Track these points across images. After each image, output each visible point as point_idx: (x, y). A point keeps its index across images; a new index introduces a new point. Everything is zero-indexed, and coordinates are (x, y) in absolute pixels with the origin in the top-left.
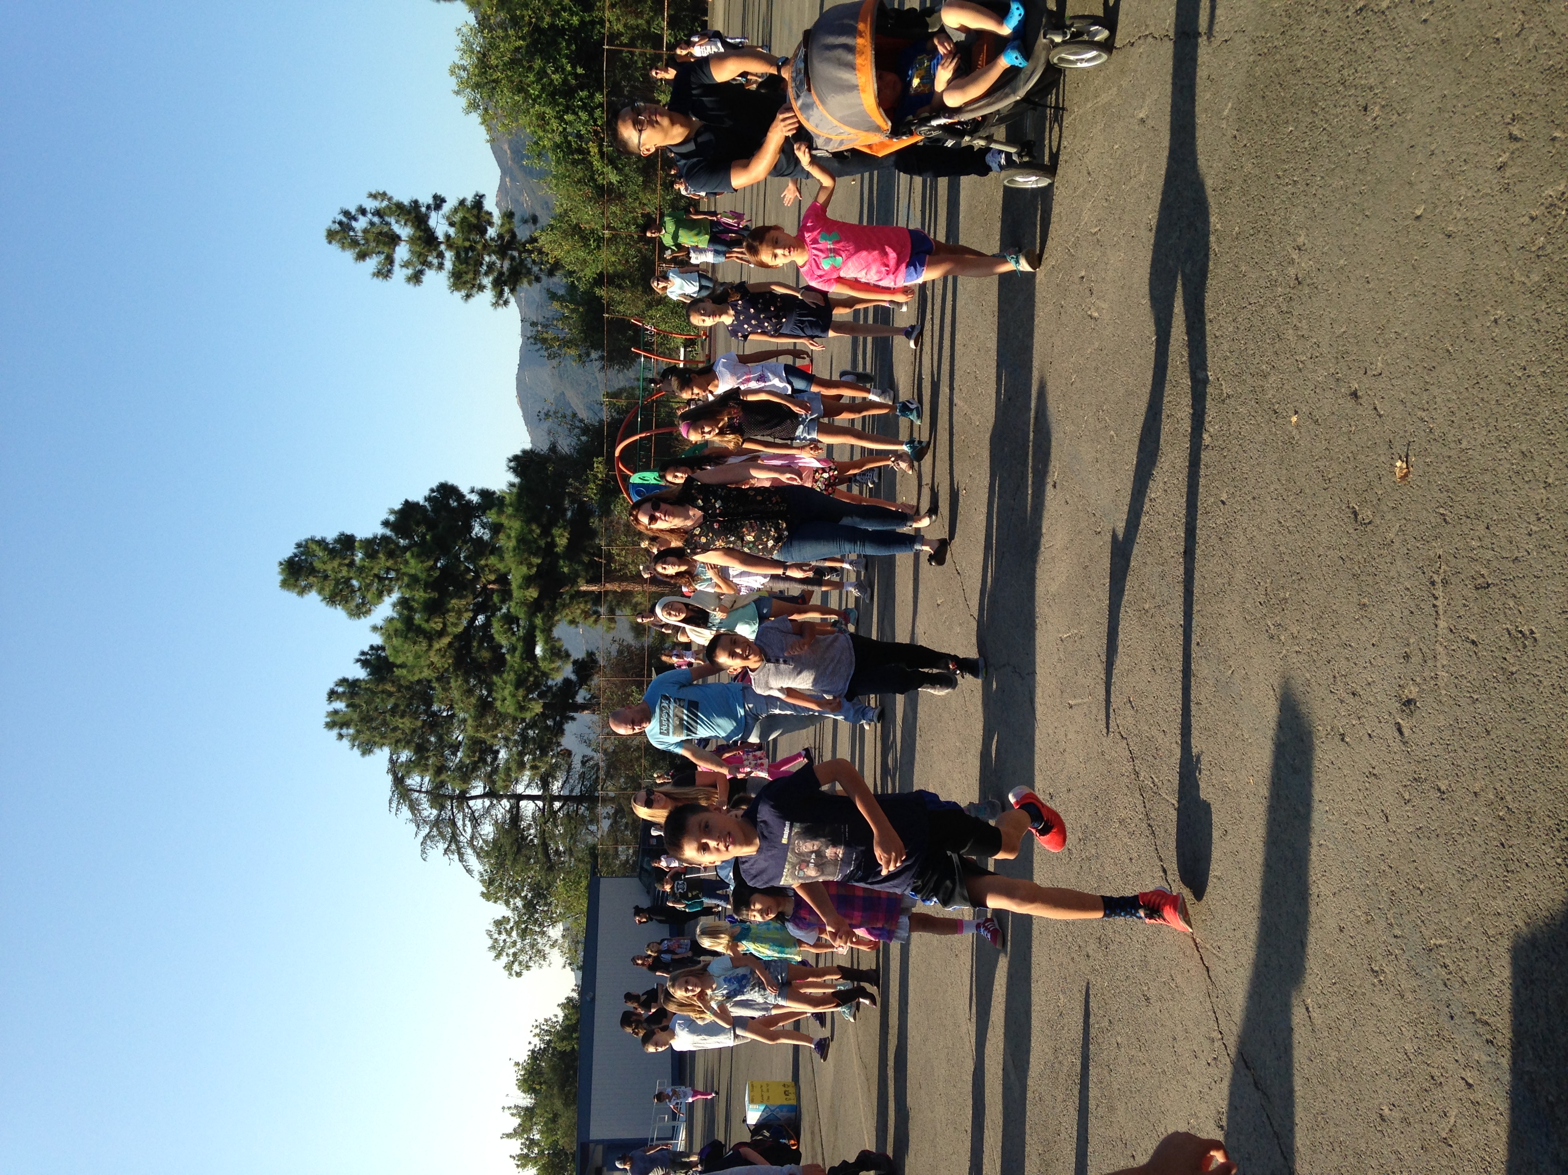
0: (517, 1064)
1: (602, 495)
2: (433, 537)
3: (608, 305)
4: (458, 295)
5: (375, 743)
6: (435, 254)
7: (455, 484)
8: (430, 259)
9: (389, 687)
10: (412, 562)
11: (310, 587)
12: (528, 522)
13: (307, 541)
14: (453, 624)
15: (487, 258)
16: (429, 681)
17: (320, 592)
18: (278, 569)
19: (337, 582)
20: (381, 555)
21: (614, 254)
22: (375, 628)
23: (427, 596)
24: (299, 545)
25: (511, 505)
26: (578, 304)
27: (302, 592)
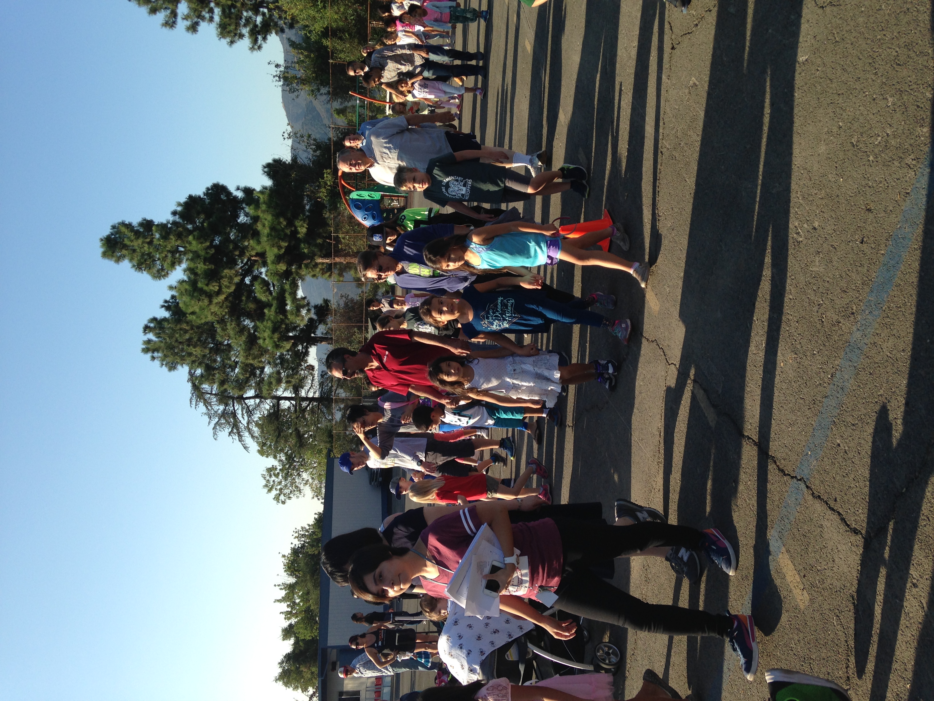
0: (284, 556)
1: (331, 197)
2: (209, 224)
3: (333, 53)
4: (225, 42)
5: (177, 362)
6: (207, 10)
7: (225, 184)
8: (204, 13)
9: (184, 326)
10: (194, 243)
11: (124, 256)
12: (277, 216)
13: (119, 224)
14: (226, 286)
15: (245, 14)
16: (213, 323)
17: (131, 260)
18: (99, 244)
19: (143, 255)
20: (172, 237)
21: (336, 13)
22: (171, 288)
23: (206, 267)
24: (114, 227)
25: (264, 203)
26: (310, 51)
27: (118, 260)
